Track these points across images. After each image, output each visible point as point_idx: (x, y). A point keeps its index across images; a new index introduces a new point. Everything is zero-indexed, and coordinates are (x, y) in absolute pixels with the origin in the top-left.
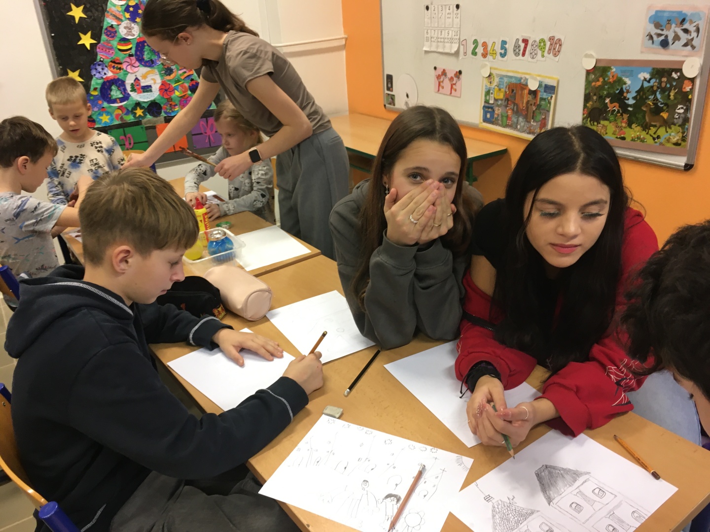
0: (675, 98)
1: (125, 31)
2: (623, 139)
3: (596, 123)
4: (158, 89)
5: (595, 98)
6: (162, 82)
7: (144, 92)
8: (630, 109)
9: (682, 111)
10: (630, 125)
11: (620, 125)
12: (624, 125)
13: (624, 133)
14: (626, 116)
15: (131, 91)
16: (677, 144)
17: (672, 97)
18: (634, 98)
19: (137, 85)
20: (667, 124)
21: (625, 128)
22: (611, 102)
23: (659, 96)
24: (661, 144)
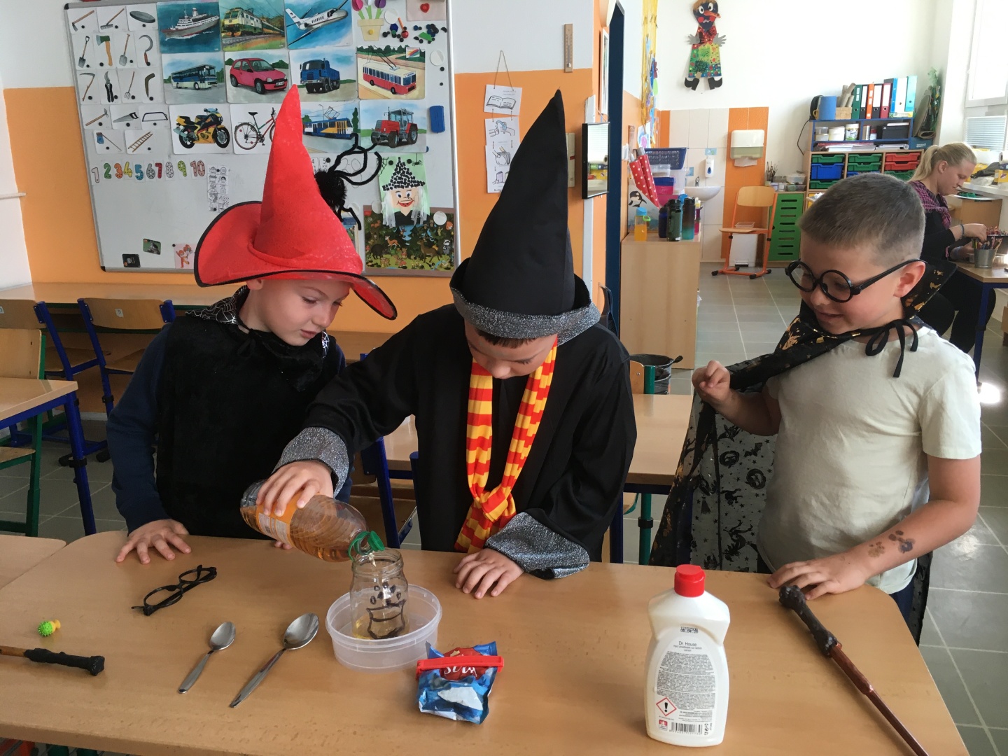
0: (442, 235)
2: (405, 268)
3: (379, 257)
5: (375, 236)
8: (407, 244)
9: (448, 244)
10: (409, 256)
11: (400, 257)
12: (404, 257)
13: (405, 263)
14: (404, 250)
16: (447, 269)
17: (439, 234)
18: (410, 236)
20: (439, 254)
21: (405, 259)
22: (391, 239)
23: (429, 234)
24: (436, 269)
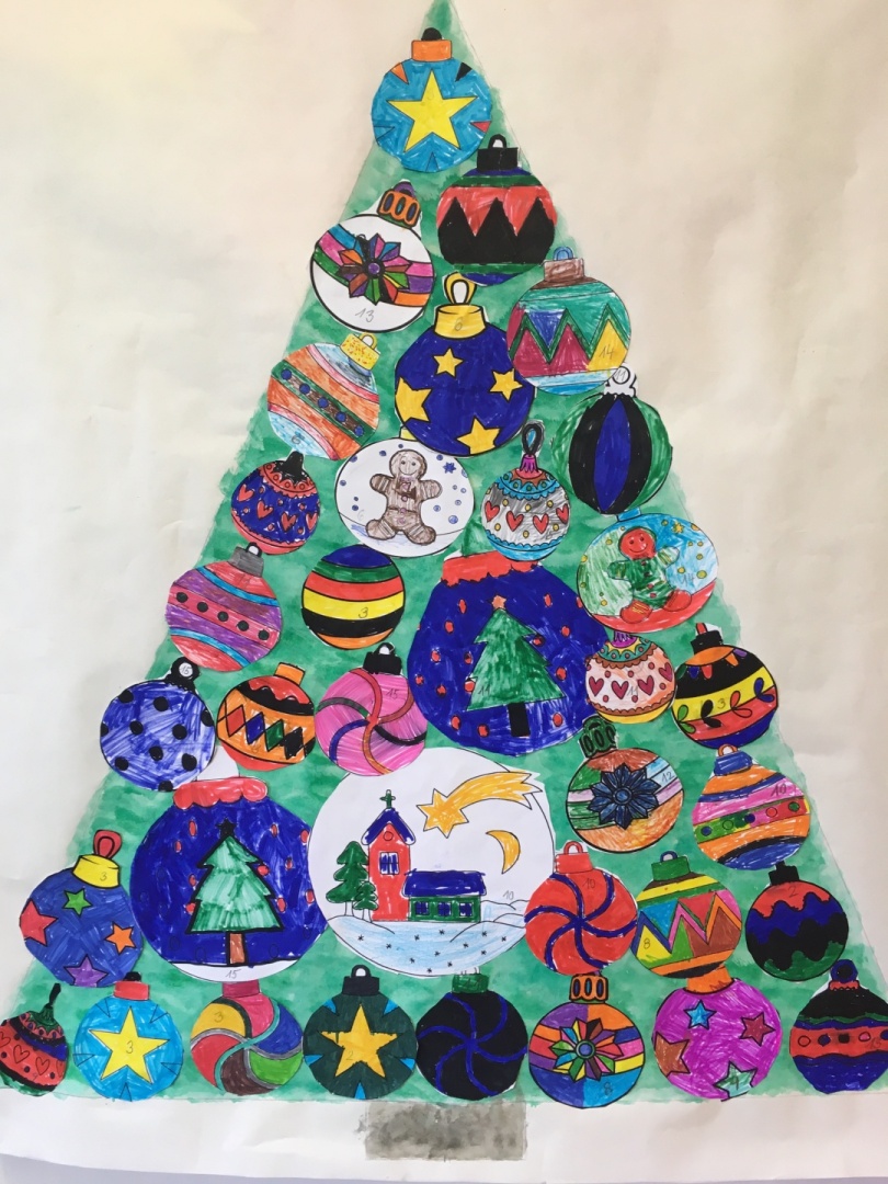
1: (374, 506)
4: (523, 908)
6: (563, 860)
7: (420, 912)
15: (334, 896)
19: (385, 863)
